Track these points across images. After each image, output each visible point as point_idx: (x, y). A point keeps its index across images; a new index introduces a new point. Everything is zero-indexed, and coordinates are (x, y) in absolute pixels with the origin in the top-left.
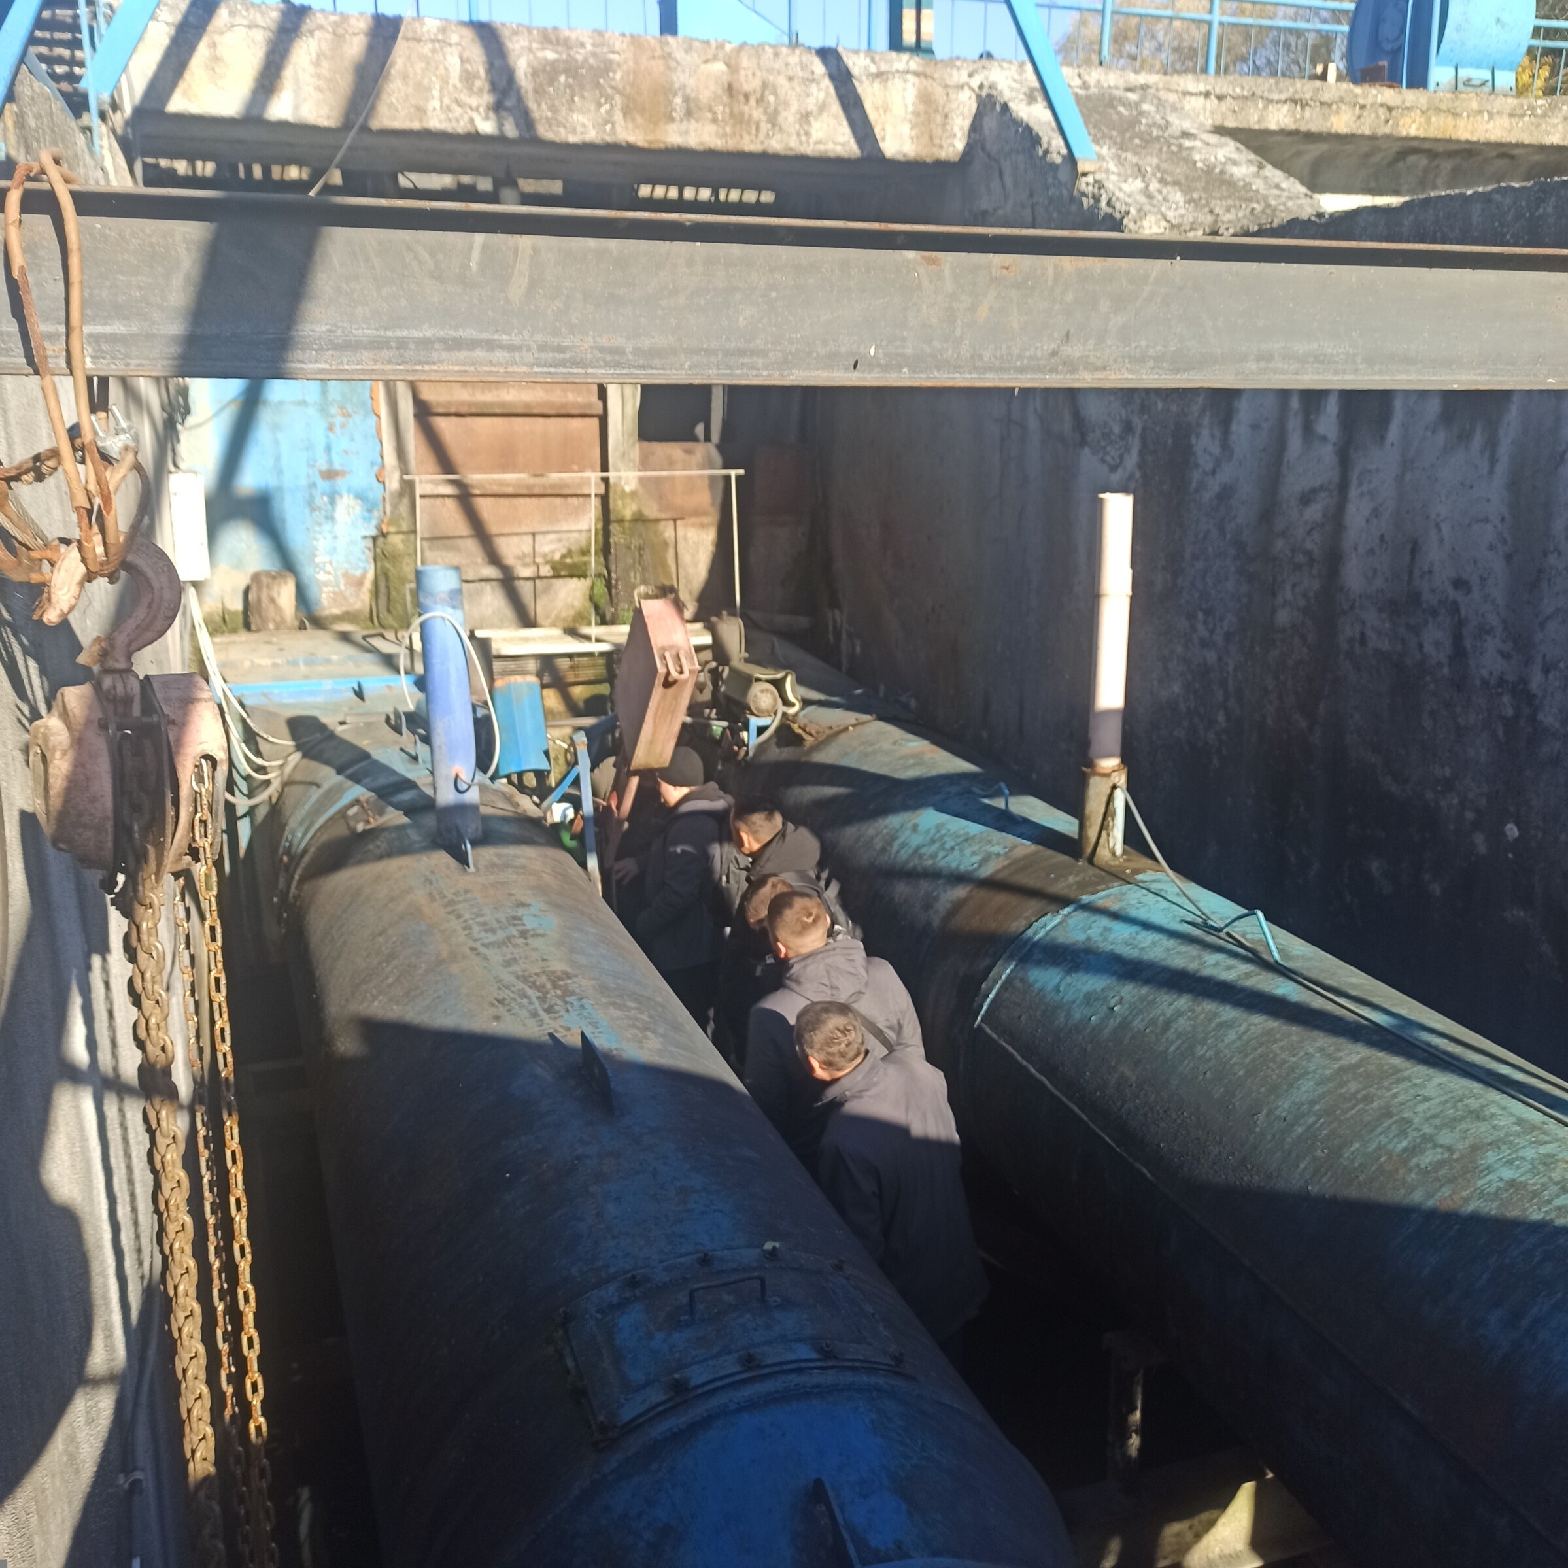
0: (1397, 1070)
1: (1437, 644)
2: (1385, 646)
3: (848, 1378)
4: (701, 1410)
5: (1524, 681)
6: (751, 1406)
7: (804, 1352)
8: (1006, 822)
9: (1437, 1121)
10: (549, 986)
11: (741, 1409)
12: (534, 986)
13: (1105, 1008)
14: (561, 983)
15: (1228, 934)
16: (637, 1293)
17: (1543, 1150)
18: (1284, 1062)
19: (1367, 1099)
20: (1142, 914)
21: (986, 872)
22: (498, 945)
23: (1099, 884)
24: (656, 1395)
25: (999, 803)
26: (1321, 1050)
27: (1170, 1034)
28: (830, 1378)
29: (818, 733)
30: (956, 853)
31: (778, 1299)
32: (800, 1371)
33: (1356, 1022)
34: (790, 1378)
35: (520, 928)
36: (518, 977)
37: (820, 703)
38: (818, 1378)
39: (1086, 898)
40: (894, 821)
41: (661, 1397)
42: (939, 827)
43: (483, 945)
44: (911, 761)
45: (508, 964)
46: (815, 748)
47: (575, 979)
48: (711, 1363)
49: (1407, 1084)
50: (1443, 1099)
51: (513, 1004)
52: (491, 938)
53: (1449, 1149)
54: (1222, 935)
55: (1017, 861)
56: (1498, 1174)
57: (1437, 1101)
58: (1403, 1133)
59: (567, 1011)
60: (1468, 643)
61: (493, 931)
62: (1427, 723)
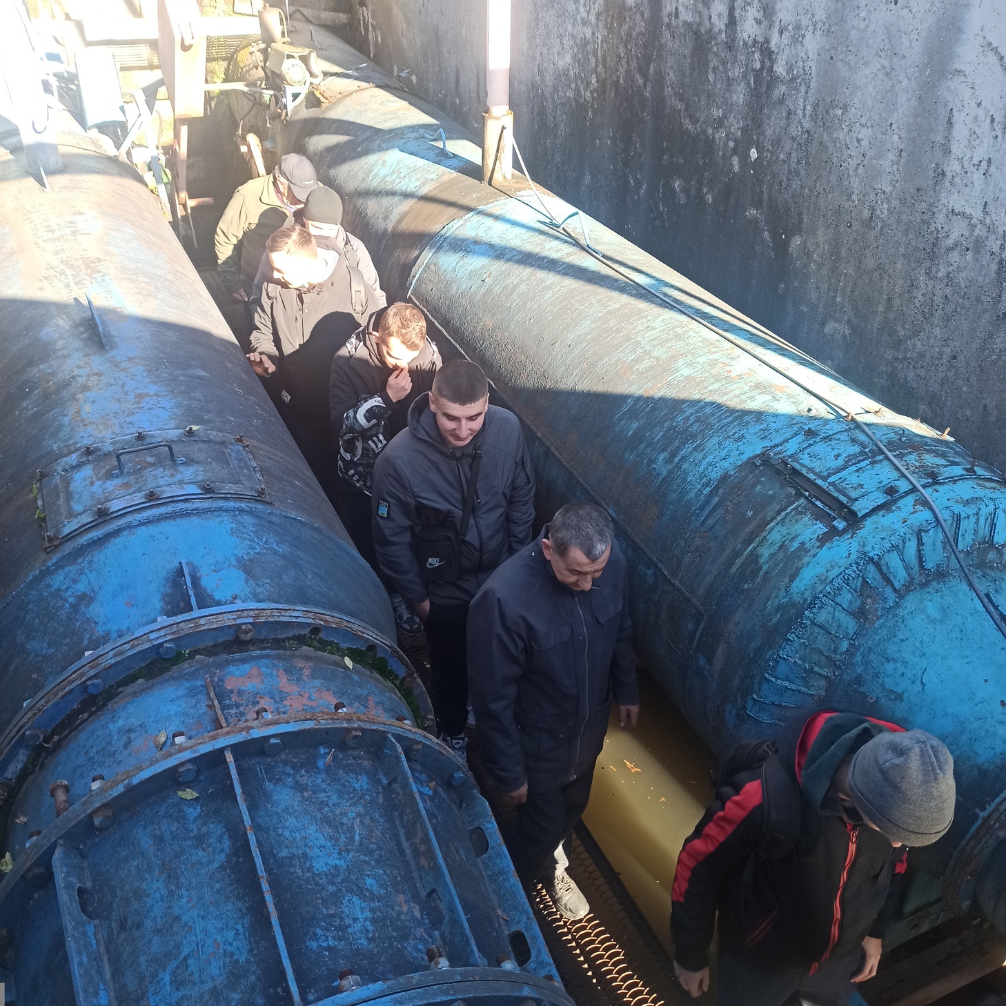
0: (641, 311)
1: (720, 15)
2: (690, 19)
3: (221, 503)
4: (114, 526)
5: (767, 41)
6: (148, 522)
7: (193, 489)
8: (443, 157)
9: (655, 342)
10: (83, 267)
11: (141, 524)
12: (72, 267)
13: (480, 280)
14: (92, 265)
15: (564, 229)
16: (90, 458)
17: (712, 357)
18: (577, 309)
19: (619, 330)
20: (514, 217)
21: (424, 191)
22: (53, 240)
23: (491, 198)
24: (86, 519)
25: (440, 144)
26: (599, 301)
27: (514, 296)
28: (206, 504)
29: (331, 97)
30: (407, 179)
31: (184, 459)
32: (186, 501)
33: (625, 282)
34: (178, 505)
35: (73, 229)
36: (62, 262)
37: (337, 74)
38: (198, 504)
39: (481, 208)
40: (372, 159)
41: (90, 519)
42: (398, 162)
43: (43, 241)
44: (390, 116)
45: (57, 253)
46: (328, 109)
47: (103, 263)
48: (126, 498)
49: (644, 320)
50: (662, 328)
51: (54, 279)
52: (50, 235)
53: (658, 359)
54: (560, 230)
55: (444, 183)
56: (681, 372)
57: (659, 330)
58: (634, 351)
59: (92, 283)
60: (737, 14)
61: (53, 231)
62: (711, 77)
